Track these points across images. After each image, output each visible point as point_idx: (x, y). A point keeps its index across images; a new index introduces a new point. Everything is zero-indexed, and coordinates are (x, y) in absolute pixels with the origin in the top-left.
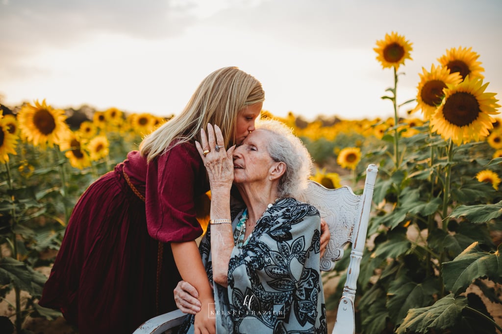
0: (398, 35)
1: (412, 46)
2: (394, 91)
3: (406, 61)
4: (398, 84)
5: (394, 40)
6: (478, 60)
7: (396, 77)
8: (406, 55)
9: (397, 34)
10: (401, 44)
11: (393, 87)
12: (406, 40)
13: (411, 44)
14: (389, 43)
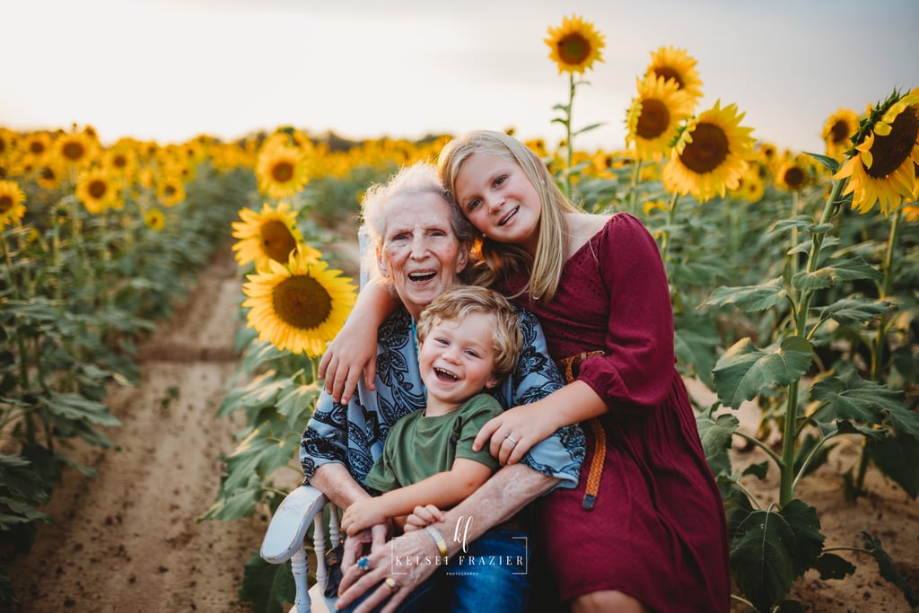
0: (584, 21)
1: (604, 41)
2: (567, 109)
3: (596, 64)
4: (575, 98)
5: (575, 28)
6: (697, 68)
7: (573, 87)
8: (593, 53)
9: (581, 18)
10: (587, 36)
11: (565, 102)
12: (595, 29)
13: (603, 37)
14: (567, 32)
